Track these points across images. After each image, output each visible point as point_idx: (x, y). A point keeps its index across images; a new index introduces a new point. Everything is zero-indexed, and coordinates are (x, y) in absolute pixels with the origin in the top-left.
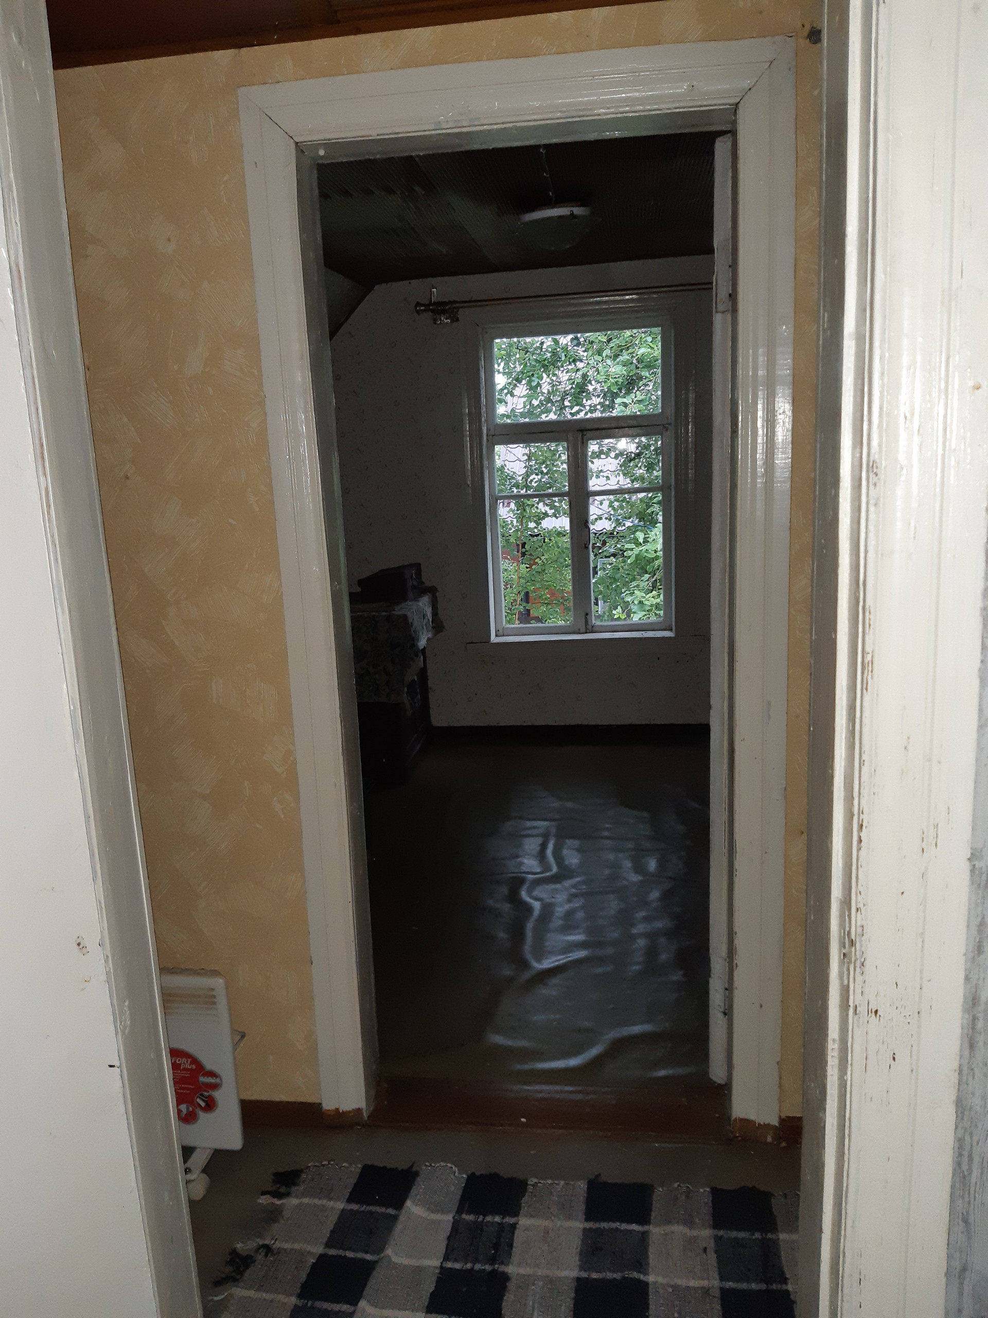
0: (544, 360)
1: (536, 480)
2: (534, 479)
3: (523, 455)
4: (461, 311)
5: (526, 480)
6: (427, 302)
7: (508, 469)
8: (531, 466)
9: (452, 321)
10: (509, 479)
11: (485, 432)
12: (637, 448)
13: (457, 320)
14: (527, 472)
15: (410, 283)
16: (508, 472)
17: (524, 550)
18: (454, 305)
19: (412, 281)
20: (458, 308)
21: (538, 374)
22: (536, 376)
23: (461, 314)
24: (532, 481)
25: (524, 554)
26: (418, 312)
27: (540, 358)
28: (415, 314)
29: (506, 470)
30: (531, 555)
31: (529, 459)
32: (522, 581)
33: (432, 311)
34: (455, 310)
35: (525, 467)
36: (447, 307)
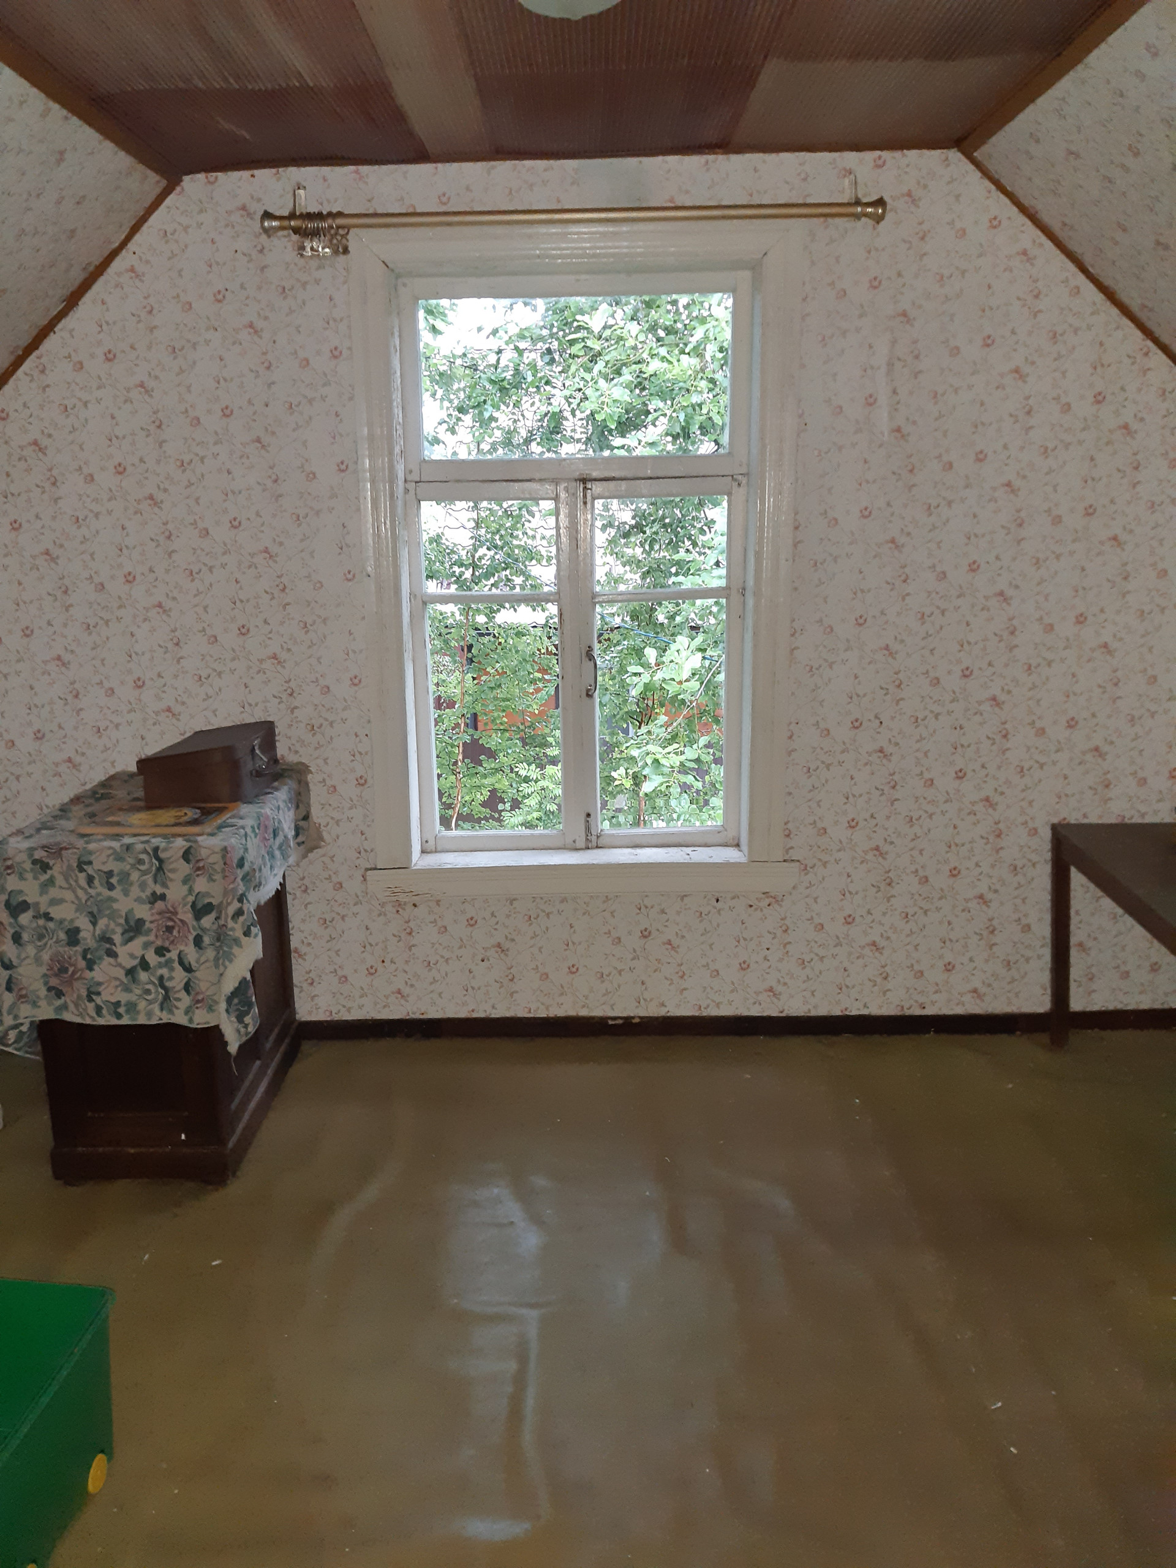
0: (503, 380)
1: (488, 557)
2: (486, 555)
3: (469, 521)
4: (353, 231)
5: (473, 557)
6: (286, 213)
7: (447, 540)
8: (480, 536)
9: (336, 252)
10: (448, 554)
11: (401, 475)
12: (633, 518)
13: (346, 251)
14: (474, 545)
15: (253, 176)
16: (447, 543)
17: (470, 655)
18: (340, 221)
19: (256, 172)
20: (348, 228)
21: (493, 400)
22: (489, 402)
23: (357, 239)
24: (480, 558)
25: (471, 661)
26: (266, 231)
27: (496, 377)
28: (264, 236)
29: (444, 541)
30: (479, 663)
31: (478, 526)
32: (468, 698)
33: (296, 231)
34: (341, 232)
35: (472, 538)
36: (325, 225)
